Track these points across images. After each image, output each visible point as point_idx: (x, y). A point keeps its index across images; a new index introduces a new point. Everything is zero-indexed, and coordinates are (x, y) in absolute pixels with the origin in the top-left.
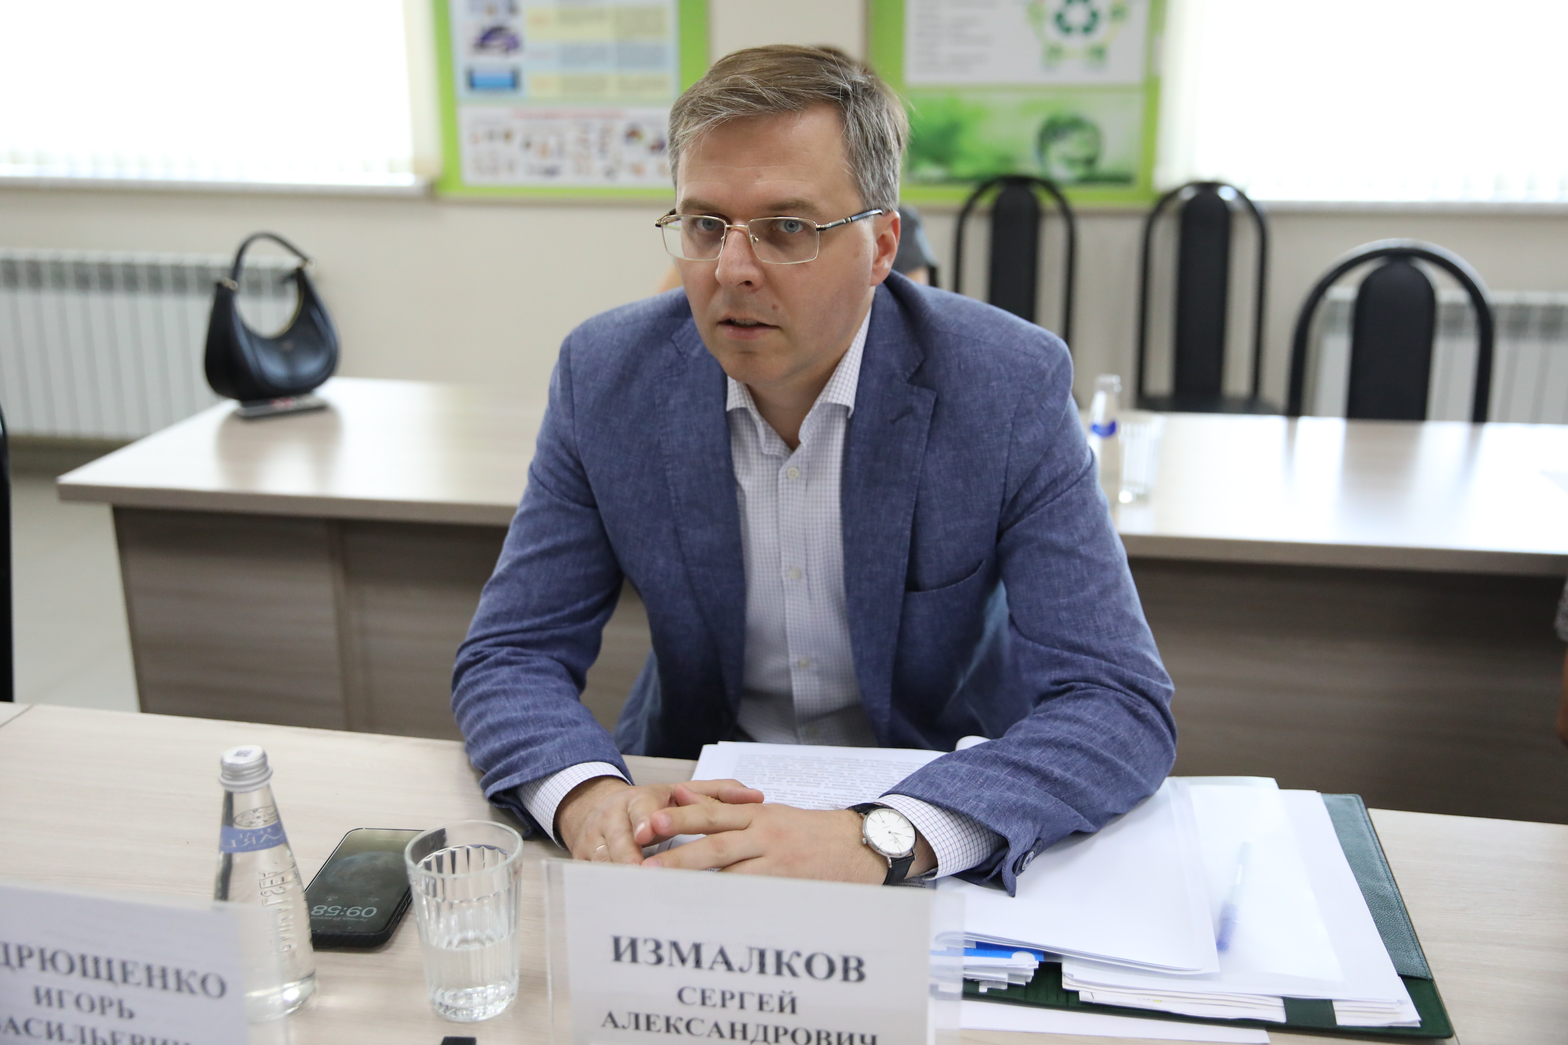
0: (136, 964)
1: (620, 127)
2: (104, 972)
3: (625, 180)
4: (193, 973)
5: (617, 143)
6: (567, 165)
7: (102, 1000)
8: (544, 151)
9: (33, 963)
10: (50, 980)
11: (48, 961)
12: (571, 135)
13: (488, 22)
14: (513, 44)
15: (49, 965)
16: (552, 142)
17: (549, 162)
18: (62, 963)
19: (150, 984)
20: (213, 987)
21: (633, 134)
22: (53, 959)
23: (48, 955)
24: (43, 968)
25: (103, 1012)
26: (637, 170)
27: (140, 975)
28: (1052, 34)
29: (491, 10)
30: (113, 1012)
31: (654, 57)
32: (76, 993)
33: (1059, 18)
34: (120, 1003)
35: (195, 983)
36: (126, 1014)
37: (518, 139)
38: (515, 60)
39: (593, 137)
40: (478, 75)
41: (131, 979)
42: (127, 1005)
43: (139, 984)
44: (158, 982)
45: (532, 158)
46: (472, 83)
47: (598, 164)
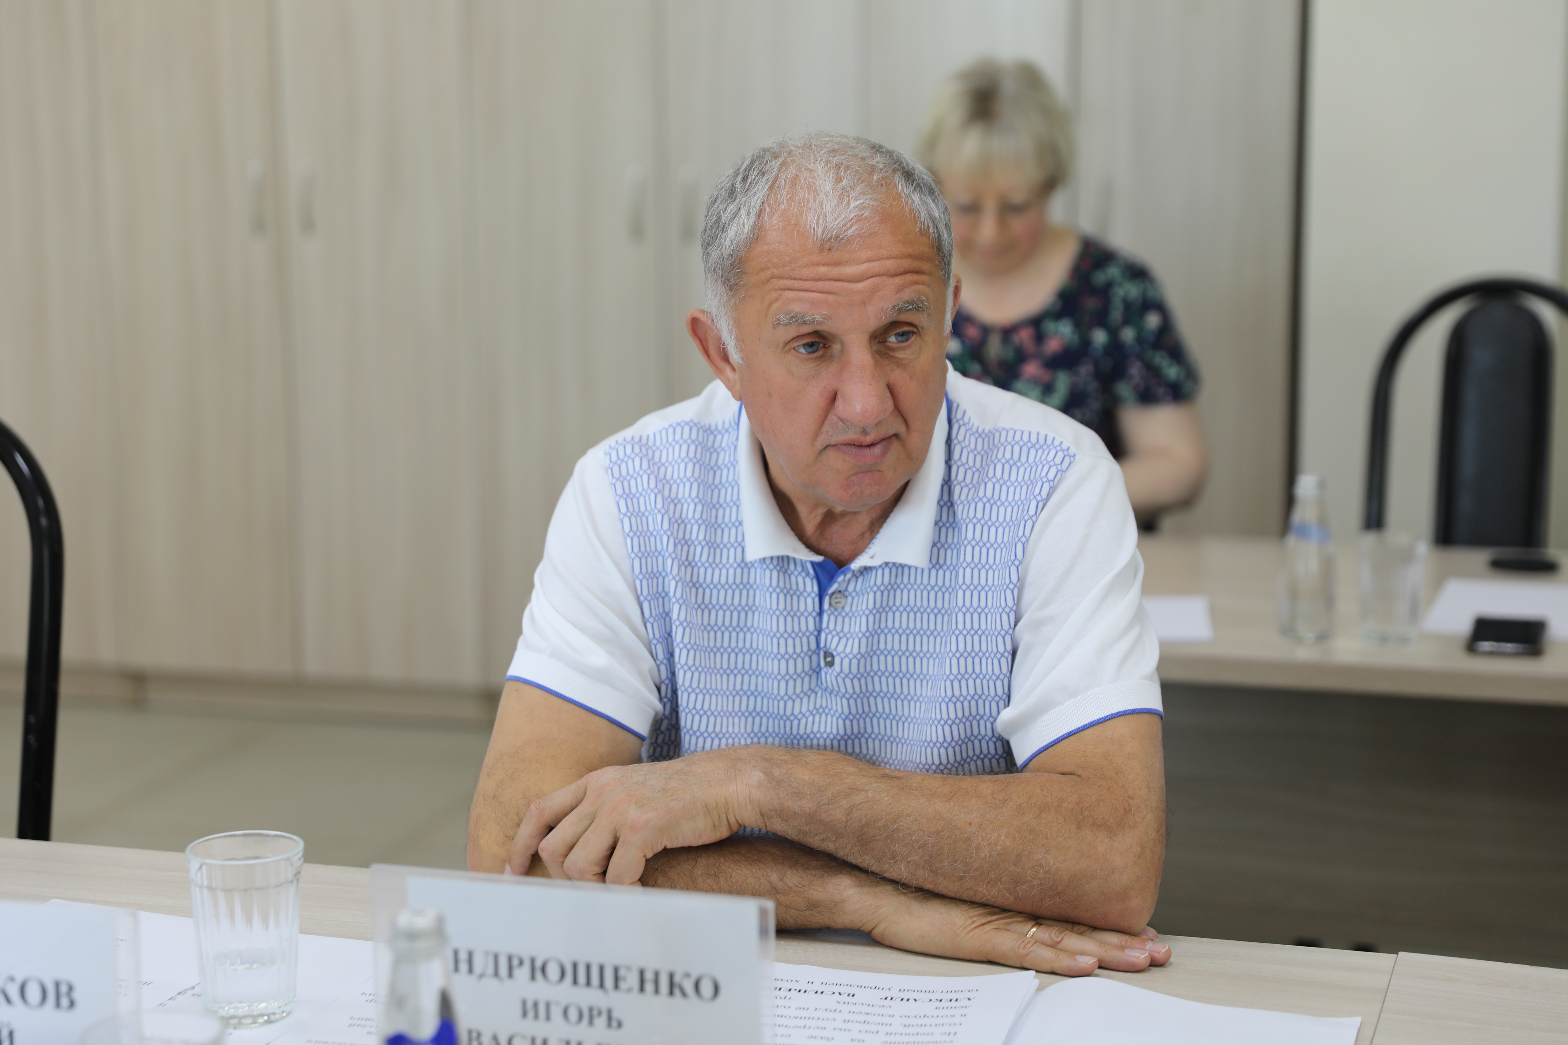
0: (629, 968)
2: (595, 980)
4: (687, 975)
7: (591, 1010)
9: (522, 974)
10: (541, 991)
11: (538, 970)
15: (538, 974)
18: (553, 971)
19: (642, 989)
20: (707, 988)
22: (543, 969)
23: (538, 964)
24: (533, 977)
25: (591, 1022)
27: (632, 980)
30: (601, 1022)
32: (564, 1003)
34: (609, 1012)
35: (689, 986)
36: (614, 1024)
41: (623, 985)
42: (616, 1014)
43: (630, 990)
44: (649, 987)
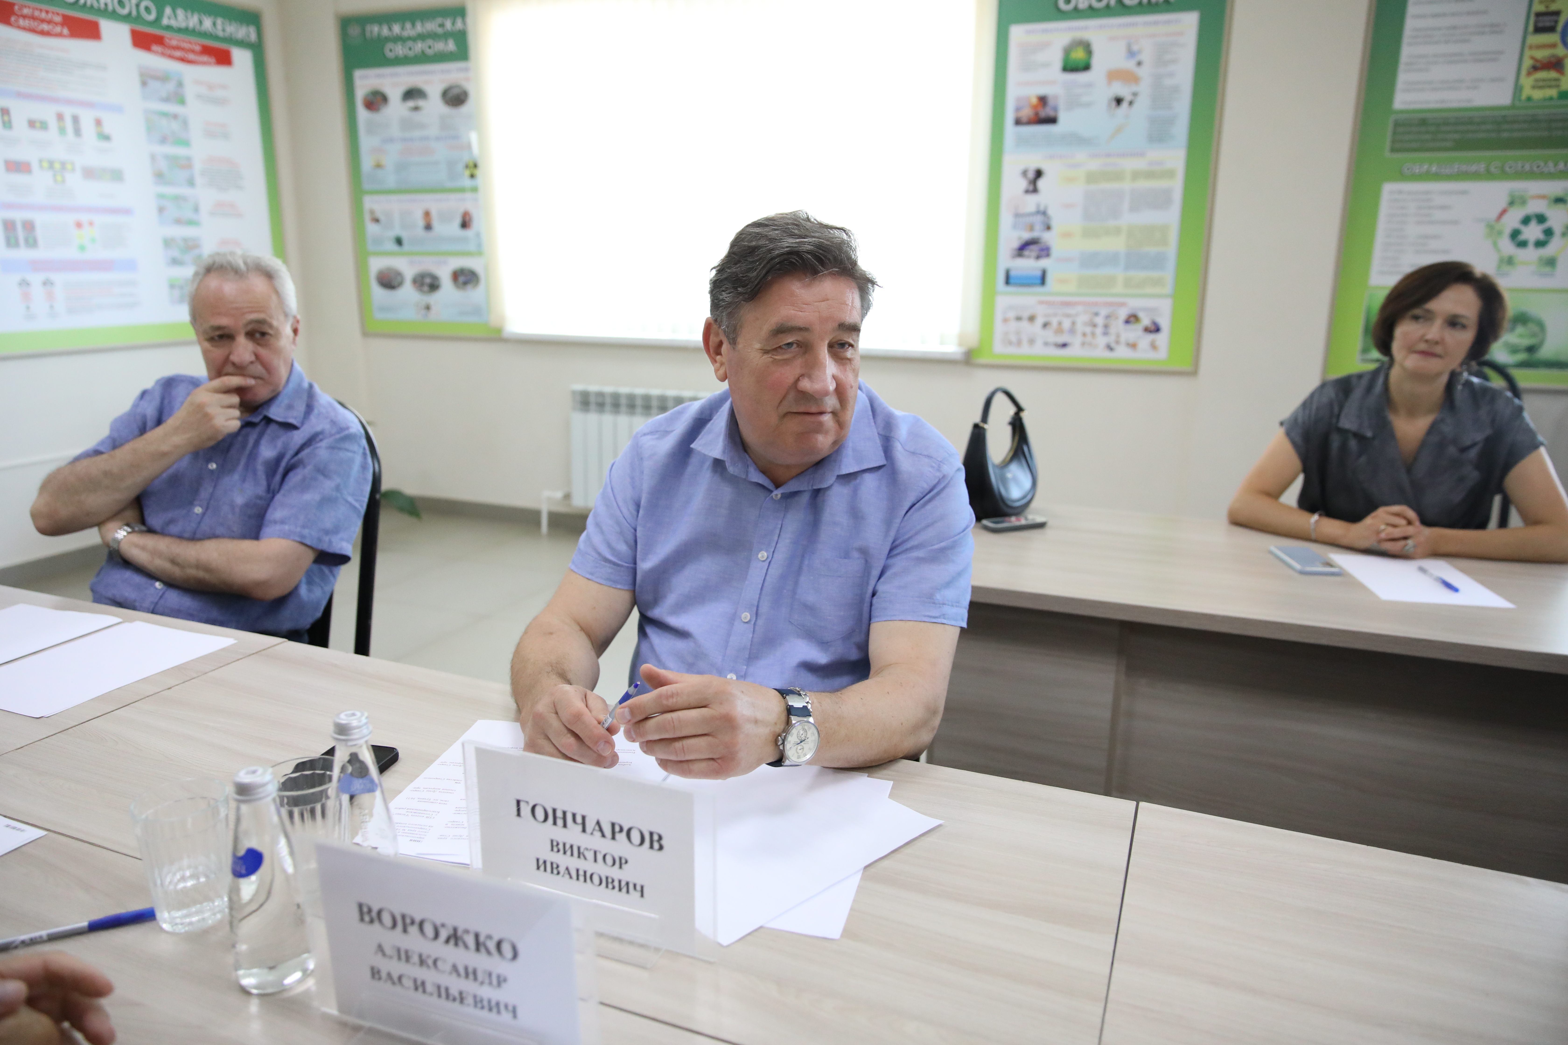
1: (1123, 314)
3: (1122, 352)
5: (1118, 325)
6: (1076, 341)
8: (1059, 330)
12: (1082, 318)
13: (1026, 236)
14: (1045, 252)
16: (1067, 324)
17: (1061, 339)
21: (1132, 319)
26: (1133, 346)
28: (1507, 247)
29: (1031, 228)
31: (1158, 262)
33: (1515, 234)
37: (1040, 321)
38: (1044, 263)
39: (1100, 321)
40: (1013, 273)
45: (1050, 336)
46: (1008, 281)
47: (1102, 341)
